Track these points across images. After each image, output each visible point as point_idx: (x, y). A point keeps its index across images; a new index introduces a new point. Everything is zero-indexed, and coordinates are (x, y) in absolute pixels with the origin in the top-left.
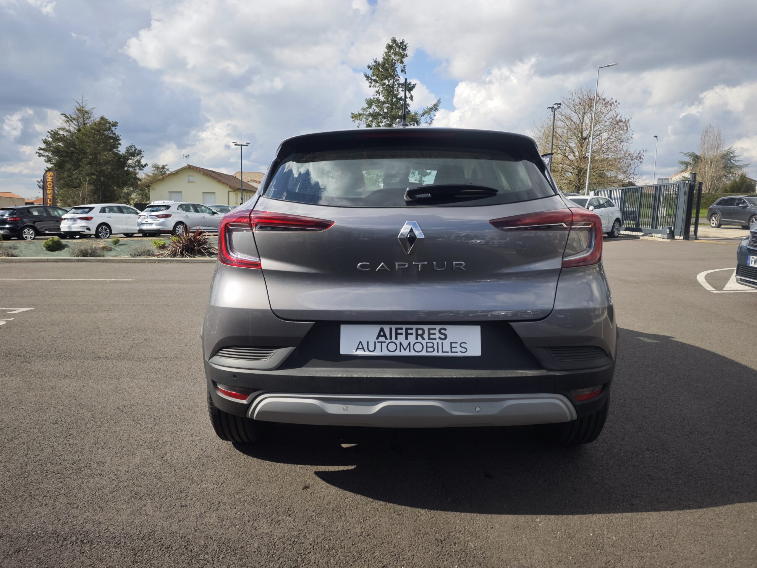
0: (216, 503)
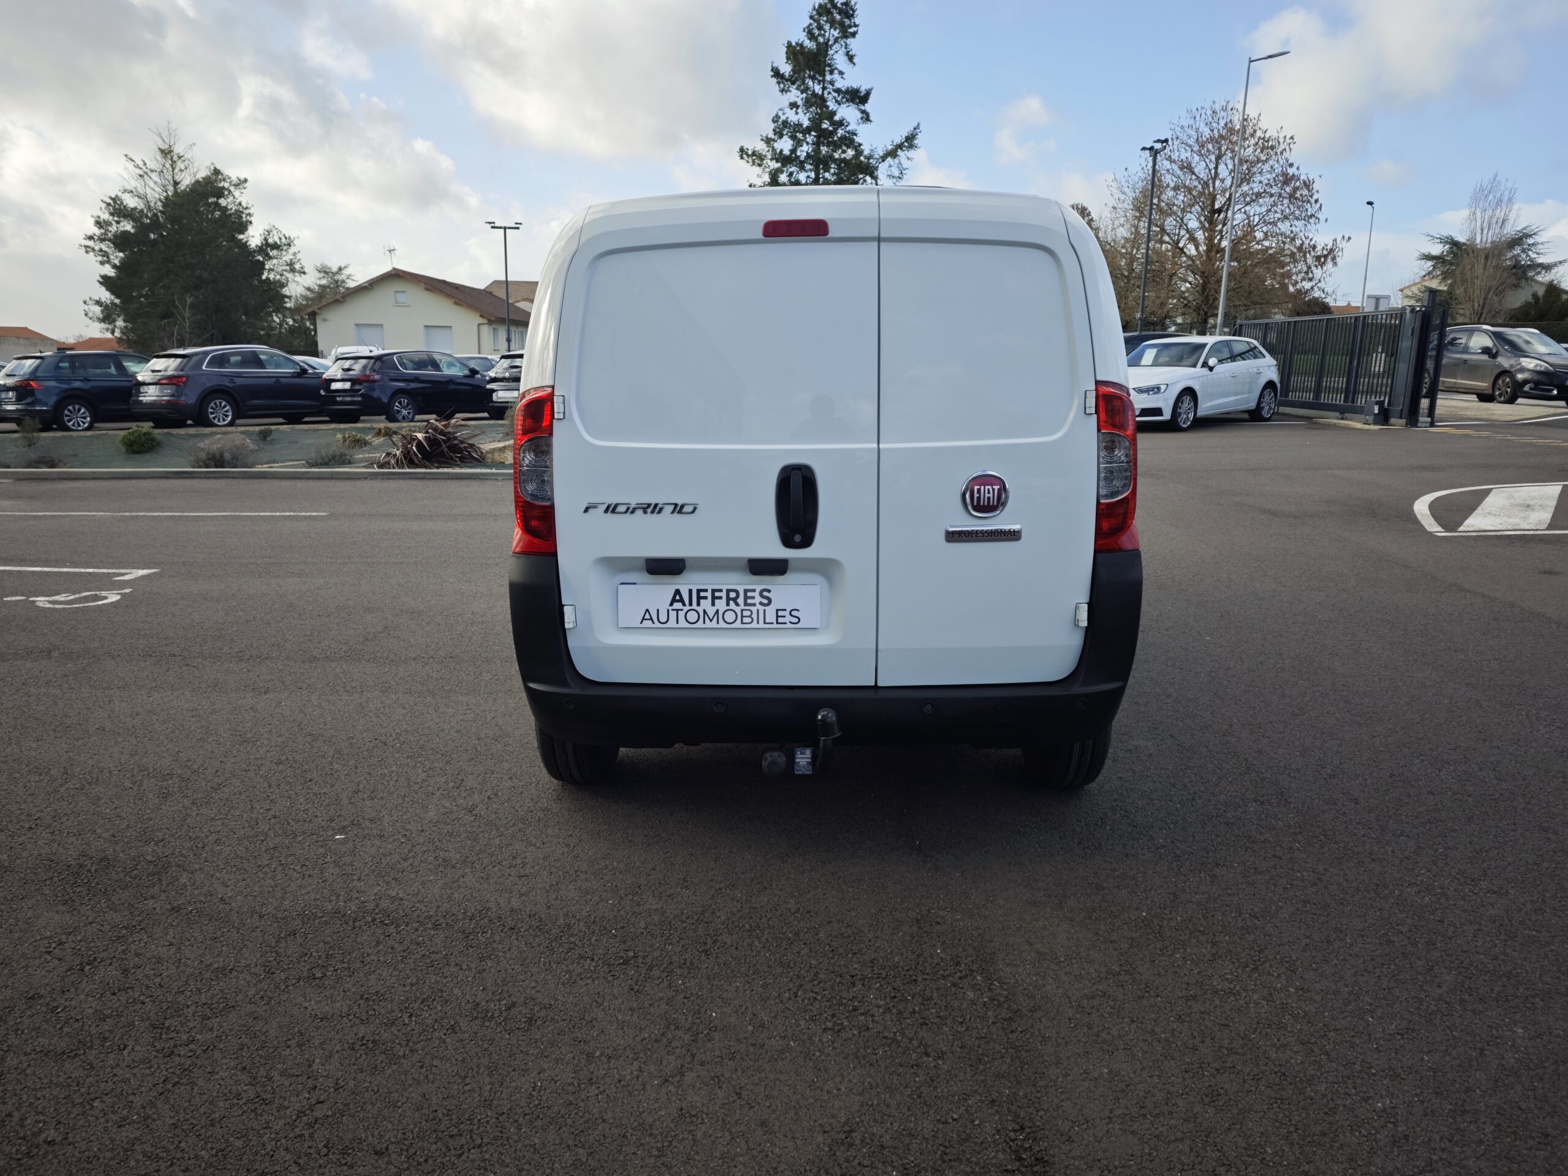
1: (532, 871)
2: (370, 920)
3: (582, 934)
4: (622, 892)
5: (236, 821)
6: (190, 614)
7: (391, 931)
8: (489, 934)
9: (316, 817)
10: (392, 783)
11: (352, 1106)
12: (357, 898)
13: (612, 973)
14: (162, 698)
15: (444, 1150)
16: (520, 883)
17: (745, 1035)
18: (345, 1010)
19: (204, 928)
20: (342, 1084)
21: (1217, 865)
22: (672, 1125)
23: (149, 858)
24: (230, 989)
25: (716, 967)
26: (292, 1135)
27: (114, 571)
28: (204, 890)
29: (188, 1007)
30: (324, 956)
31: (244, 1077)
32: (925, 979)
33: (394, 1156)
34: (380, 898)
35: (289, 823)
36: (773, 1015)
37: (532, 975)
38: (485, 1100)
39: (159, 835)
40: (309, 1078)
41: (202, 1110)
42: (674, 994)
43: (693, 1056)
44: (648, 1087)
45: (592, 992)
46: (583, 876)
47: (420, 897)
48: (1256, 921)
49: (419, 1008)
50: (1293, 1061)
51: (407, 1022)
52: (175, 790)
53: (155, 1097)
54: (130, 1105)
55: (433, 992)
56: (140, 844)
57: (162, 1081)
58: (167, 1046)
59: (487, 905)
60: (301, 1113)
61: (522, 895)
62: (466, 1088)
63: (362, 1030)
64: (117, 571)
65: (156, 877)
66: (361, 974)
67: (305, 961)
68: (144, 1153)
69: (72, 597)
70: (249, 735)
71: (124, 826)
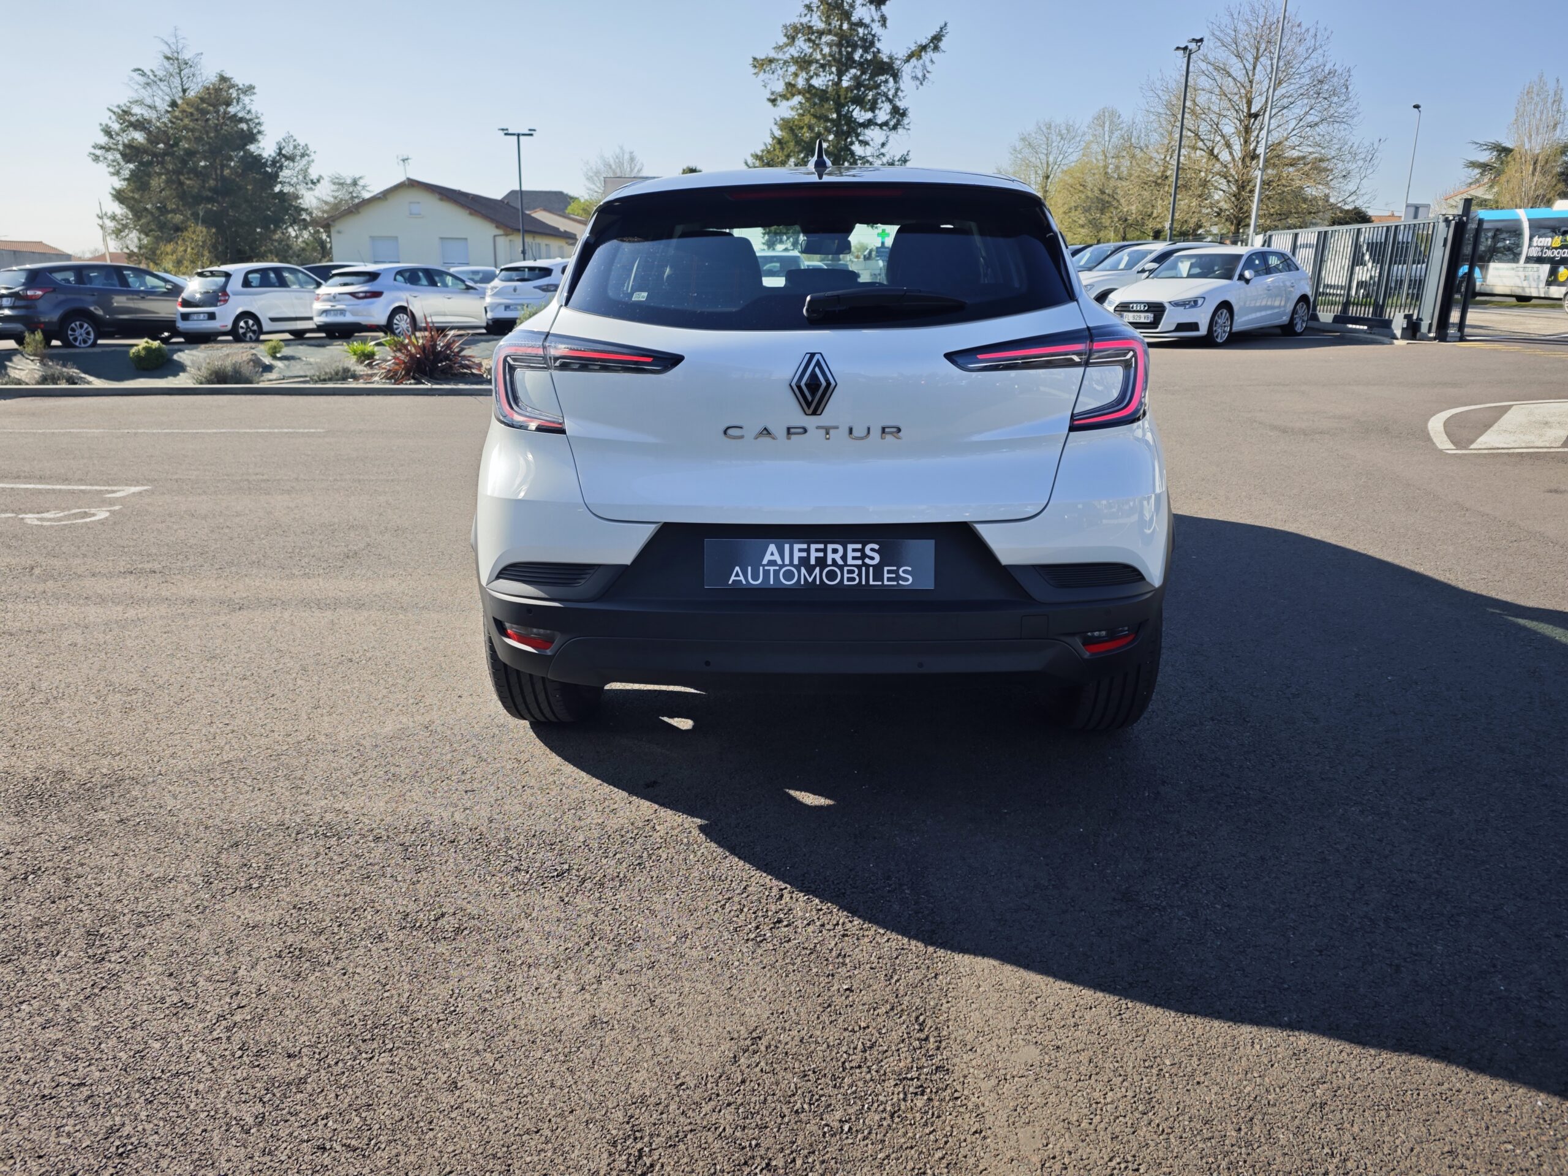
0: (519, 787)
1: (479, 786)
2: (313, 832)
3: (521, 847)
4: (566, 807)
5: (194, 735)
6: (176, 531)
7: (332, 843)
8: (429, 847)
9: (273, 731)
10: (352, 699)
11: (271, 1011)
12: (303, 811)
13: (545, 885)
14: (137, 614)
15: (355, 1052)
16: (466, 797)
17: (667, 946)
18: (277, 919)
19: (150, 838)
20: (265, 989)
21: (1164, 783)
22: (582, 1031)
23: (104, 771)
24: (167, 898)
25: (649, 880)
26: (210, 1038)
27: (106, 488)
28: (154, 803)
29: (124, 915)
30: (263, 867)
31: (171, 983)
32: (853, 893)
33: (305, 1059)
34: (326, 812)
35: (245, 737)
36: (697, 926)
37: (466, 887)
38: (402, 1007)
39: (117, 749)
40: (233, 984)
41: (125, 1014)
42: (603, 905)
43: (614, 965)
44: (565, 993)
45: (522, 903)
46: (529, 791)
47: (365, 811)
48: (1193, 839)
49: (349, 918)
50: (1207, 976)
51: (336, 931)
52: (139, 704)
53: (81, 1000)
54: (56, 1009)
55: (365, 903)
56: (97, 757)
57: (90, 985)
58: (99, 952)
59: (431, 819)
60: (221, 1017)
61: (465, 809)
62: (386, 995)
63: (290, 938)
64: (109, 488)
65: (109, 789)
66: (298, 885)
67: (244, 872)
68: (64, 1054)
69: (62, 514)
70: (218, 651)
71: (84, 740)
